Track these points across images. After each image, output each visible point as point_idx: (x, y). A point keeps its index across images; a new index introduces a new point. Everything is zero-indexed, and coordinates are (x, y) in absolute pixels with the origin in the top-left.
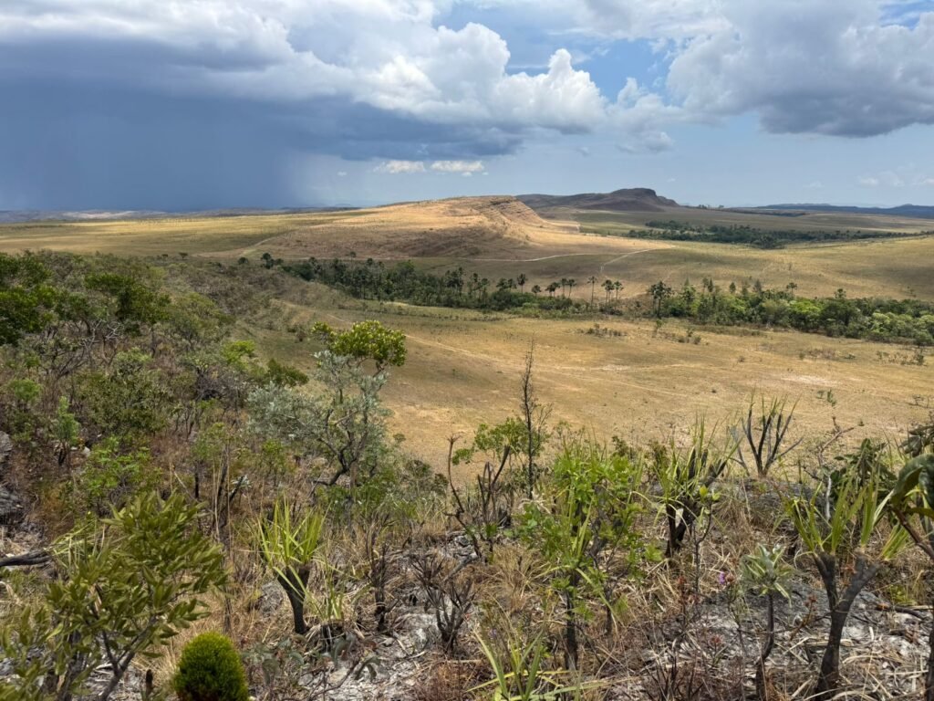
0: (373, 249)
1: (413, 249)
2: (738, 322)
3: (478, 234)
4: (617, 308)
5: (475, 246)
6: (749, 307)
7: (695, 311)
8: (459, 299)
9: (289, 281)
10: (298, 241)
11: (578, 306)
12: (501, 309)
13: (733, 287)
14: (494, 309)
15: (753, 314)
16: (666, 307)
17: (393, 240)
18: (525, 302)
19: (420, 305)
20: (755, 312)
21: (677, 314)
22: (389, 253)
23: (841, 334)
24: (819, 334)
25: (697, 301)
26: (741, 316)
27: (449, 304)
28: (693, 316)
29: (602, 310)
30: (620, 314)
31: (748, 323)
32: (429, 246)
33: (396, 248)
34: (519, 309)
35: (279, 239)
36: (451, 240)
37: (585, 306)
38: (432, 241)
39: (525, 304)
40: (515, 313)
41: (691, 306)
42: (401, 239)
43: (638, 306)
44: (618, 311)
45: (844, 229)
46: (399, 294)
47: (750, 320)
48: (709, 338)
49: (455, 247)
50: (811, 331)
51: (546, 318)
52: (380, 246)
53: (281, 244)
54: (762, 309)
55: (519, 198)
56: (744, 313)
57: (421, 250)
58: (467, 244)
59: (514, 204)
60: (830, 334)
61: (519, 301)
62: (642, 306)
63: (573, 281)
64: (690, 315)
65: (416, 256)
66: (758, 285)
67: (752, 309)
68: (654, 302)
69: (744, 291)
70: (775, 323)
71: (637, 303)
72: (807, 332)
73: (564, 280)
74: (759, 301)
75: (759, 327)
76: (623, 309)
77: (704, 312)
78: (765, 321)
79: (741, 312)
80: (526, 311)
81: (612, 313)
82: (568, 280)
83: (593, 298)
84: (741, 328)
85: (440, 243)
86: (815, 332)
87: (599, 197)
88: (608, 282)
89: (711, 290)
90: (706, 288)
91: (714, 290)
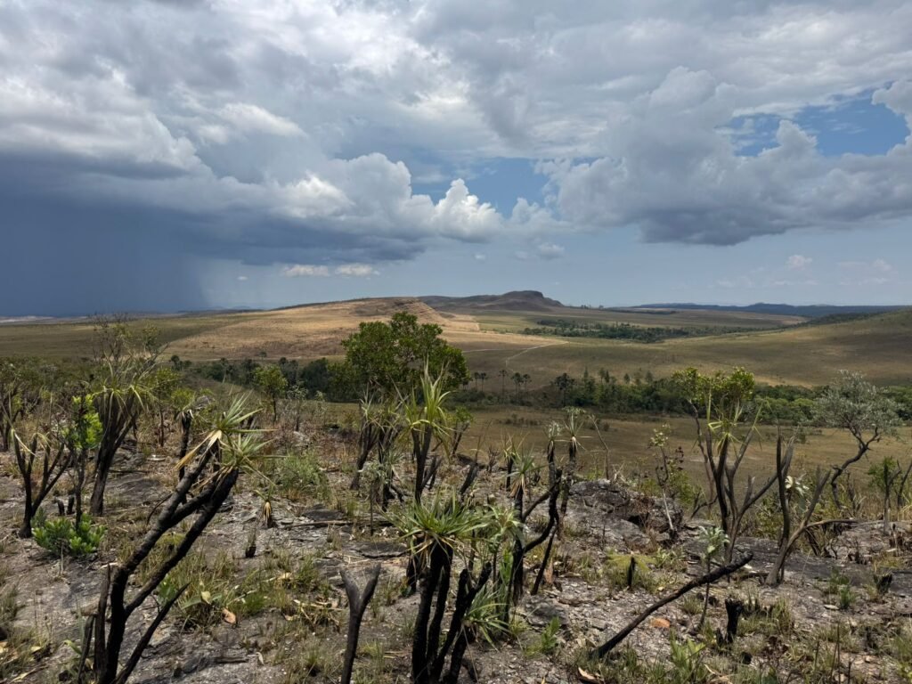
0: (283, 348)
1: (324, 347)
2: (637, 409)
4: (527, 400)
6: (644, 396)
7: (597, 400)
11: (490, 398)
13: (627, 378)
15: (649, 402)
16: (571, 397)
17: (303, 339)
20: (651, 400)
21: (580, 403)
22: (301, 353)
25: (598, 392)
26: (639, 404)
28: (596, 405)
29: (513, 402)
30: (529, 404)
31: (645, 410)
32: (340, 344)
33: (308, 347)
37: (496, 398)
41: (592, 396)
42: (312, 338)
43: (545, 397)
44: (528, 402)
45: (711, 325)
47: (647, 408)
48: (615, 424)
52: (291, 345)
54: (657, 398)
55: (421, 299)
56: (642, 401)
57: (332, 349)
59: (418, 304)
62: (549, 397)
63: (485, 374)
64: (593, 404)
65: (327, 354)
66: (649, 377)
67: (647, 398)
68: (559, 393)
69: (638, 381)
70: (670, 410)
71: (545, 394)
73: (476, 374)
74: (654, 390)
75: (656, 414)
76: (532, 400)
77: (605, 401)
78: (661, 409)
79: (639, 400)
82: (479, 374)
83: (504, 391)
84: (641, 416)
87: (493, 298)
88: (517, 375)
89: (608, 381)
90: (603, 380)
91: (611, 380)
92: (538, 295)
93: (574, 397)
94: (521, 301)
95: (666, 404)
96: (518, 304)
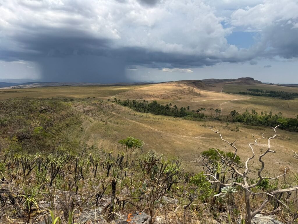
0: (149, 97)
1: (161, 97)
2: (260, 125)
3: (183, 93)
4: (220, 118)
5: (181, 96)
6: (264, 120)
7: (245, 120)
8: (169, 113)
9: (118, 106)
10: (127, 94)
11: (206, 117)
12: (181, 117)
13: (262, 113)
14: (179, 117)
15: (265, 123)
16: (236, 119)
17: (155, 94)
18: (188, 115)
19: (156, 114)
20: (266, 122)
21: (240, 121)
22: (153, 98)
23: (294, 131)
24: (287, 130)
26: (261, 123)
27: (165, 114)
28: (245, 122)
29: (215, 119)
32: (166, 96)
33: (156, 97)
34: (186, 117)
35: (122, 93)
36: (173, 94)
37: (209, 117)
38: (167, 95)
39: (188, 116)
40: (185, 118)
42: (158, 94)
46: (151, 111)
47: (264, 124)
49: (174, 97)
50: (284, 129)
51: (193, 120)
52: (151, 96)
53: (122, 95)
54: (268, 121)
56: (262, 122)
57: (163, 97)
58: (178, 96)
60: (290, 131)
61: (187, 115)
63: (205, 109)
64: (243, 122)
65: (161, 99)
67: (265, 121)
68: (232, 117)
70: (272, 126)
72: (282, 129)
73: (202, 109)
74: (267, 118)
75: (266, 127)
76: (222, 118)
78: (268, 125)
79: (261, 122)
80: (188, 118)
81: (218, 120)
82: (203, 108)
85: (169, 95)
86: (285, 130)
87: (234, 80)
88: (217, 110)
89: (255, 114)
90: (253, 113)
91: (256, 114)
92: (252, 79)
93: (238, 119)
94: (244, 81)
95: (270, 124)
96: (242, 82)
